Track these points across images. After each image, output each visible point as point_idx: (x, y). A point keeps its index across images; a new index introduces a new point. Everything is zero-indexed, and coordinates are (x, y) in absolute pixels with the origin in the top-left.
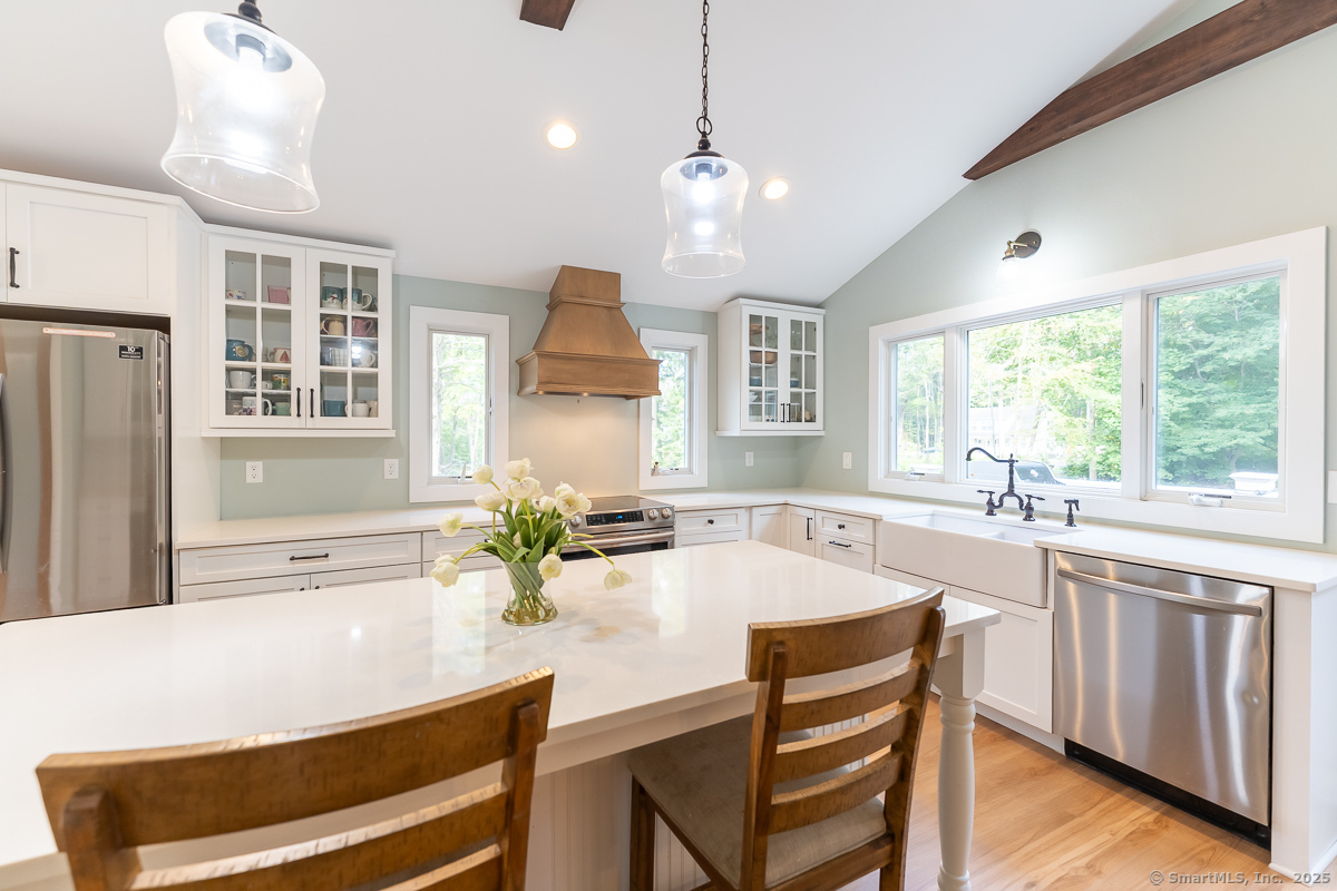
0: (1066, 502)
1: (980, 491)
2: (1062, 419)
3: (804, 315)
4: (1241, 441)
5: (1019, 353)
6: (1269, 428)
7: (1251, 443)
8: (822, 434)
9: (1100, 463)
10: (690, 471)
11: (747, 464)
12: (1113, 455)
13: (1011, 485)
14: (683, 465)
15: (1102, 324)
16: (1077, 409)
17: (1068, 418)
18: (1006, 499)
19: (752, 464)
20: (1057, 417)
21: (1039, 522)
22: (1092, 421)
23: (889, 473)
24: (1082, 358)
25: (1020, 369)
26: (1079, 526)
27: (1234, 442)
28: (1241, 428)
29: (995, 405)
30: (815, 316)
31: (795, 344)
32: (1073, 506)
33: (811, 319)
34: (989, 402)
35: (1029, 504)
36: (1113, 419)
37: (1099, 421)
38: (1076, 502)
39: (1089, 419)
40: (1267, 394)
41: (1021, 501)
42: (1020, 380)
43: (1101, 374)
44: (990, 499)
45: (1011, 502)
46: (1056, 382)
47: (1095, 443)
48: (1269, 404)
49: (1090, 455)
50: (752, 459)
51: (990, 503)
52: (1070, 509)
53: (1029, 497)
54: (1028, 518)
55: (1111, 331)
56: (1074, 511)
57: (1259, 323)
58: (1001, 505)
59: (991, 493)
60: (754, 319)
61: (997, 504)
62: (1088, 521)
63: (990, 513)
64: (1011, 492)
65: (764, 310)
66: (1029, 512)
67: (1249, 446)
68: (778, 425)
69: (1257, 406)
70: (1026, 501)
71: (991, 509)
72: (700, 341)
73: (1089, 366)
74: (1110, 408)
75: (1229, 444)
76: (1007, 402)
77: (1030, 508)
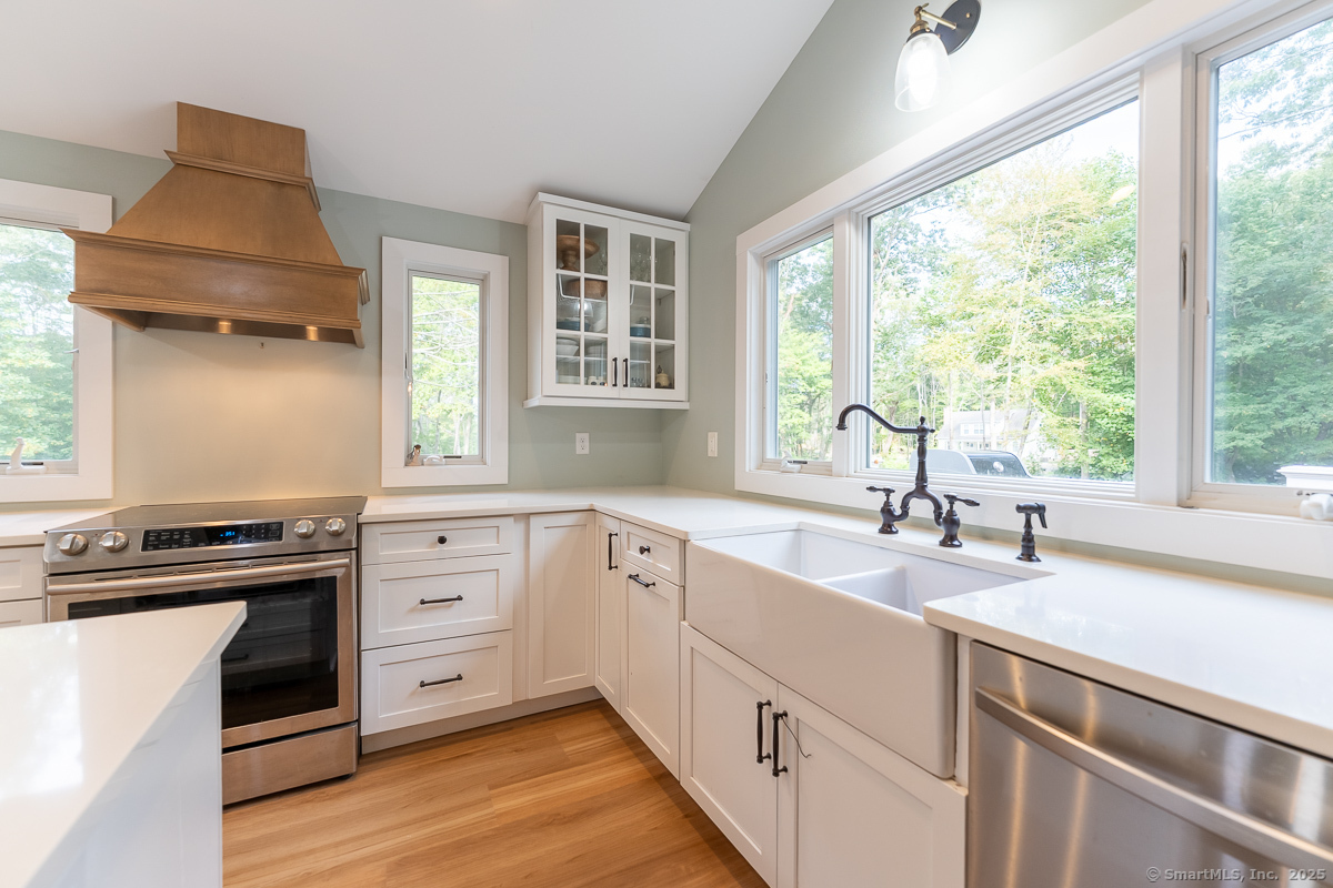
0: (1019, 509)
1: (872, 489)
2: (1055, 420)
3: (656, 230)
4: (1241, 443)
5: (1010, 351)
6: (1269, 429)
7: (1250, 445)
8: (685, 406)
9: (1093, 466)
10: (482, 459)
11: (579, 451)
12: (1106, 457)
13: (921, 477)
14: (469, 448)
15: (1095, 320)
16: (1069, 408)
17: (1059, 418)
18: (914, 503)
19: (586, 451)
20: (1047, 417)
21: (970, 549)
22: (1085, 421)
23: (763, 463)
24: (1074, 355)
25: (1010, 368)
26: (1047, 561)
27: (1233, 444)
28: (1240, 430)
29: (987, 408)
30: (676, 234)
31: (638, 270)
32: (1035, 518)
33: (666, 235)
34: (981, 406)
35: (951, 512)
36: (1106, 420)
37: (1091, 422)
38: (1040, 510)
39: (1082, 420)
40: (1267, 394)
41: (938, 506)
42: (1009, 380)
43: (1093, 373)
44: (887, 503)
45: (922, 509)
46: (1047, 382)
47: (1088, 445)
48: (1269, 405)
49: (1083, 458)
50: (587, 444)
51: (887, 510)
52: (1028, 525)
53: (952, 499)
54: (949, 540)
55: (1104, 327)
56: (1037, 529)
57: (1259, 320)
58: (905, 513)
59: (888, 492)
60: (566, 229)
61: (898, 512)
62: (1066, 548)
63: (887, 529)
64: (921, 489)
65: (584, 216)
66: (950, 528)
67: (1248, 448)
68: (608, 391)
69: (1257, 406)
70: (946, 507)
71: (890, 520)
72: (496, 265)
73: (1081, 364)
74: (1102, 408)
75: (1228, 446)
76: (999, 402)
77: (951, 522)
